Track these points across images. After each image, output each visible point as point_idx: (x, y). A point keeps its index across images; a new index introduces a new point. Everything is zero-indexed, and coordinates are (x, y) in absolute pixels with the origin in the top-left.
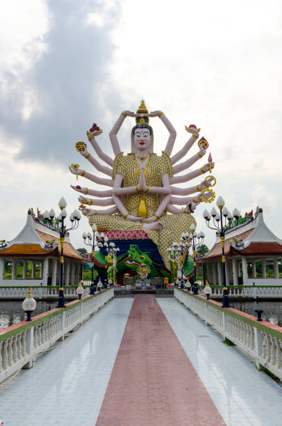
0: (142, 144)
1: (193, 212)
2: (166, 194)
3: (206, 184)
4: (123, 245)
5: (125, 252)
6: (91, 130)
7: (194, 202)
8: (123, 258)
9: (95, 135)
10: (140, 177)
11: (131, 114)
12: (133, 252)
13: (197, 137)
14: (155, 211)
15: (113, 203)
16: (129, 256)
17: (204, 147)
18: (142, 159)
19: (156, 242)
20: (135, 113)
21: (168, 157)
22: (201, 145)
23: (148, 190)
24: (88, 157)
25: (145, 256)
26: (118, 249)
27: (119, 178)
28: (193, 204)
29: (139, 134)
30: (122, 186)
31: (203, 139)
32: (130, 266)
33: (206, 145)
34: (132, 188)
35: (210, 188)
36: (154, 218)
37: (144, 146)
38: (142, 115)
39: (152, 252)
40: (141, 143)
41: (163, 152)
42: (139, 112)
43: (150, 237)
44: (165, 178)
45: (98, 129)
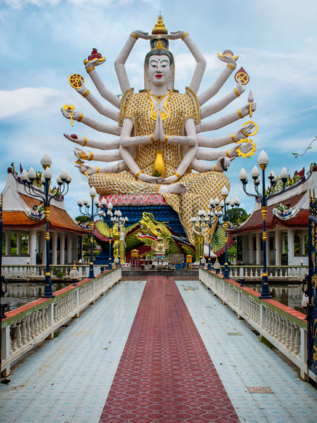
0: (159, 76)
1: (226, 170)
2: (191, 146)
3: (244, 133)
4: (133, 212)
5: (136, 222)
6: (90, 58)
7: (228, 156)
8: (134, 230)
9: (95, 64)
10: (157, 123)
11: (145, 36)
12: (146, 221)
13: (233, 68)
14: (176, 168)
15: (119, 157)
16: (142, 227)
17: (242, 81)
18: (159, 98)
19: (177, 209)
20: (150, 34)
21: (194, 96)
22: (239, 80)
23: (166, 140)
24: (85, 95)
25: (162, 226)
26: (126, 219)
27: (128, 124)
28: (227, 159)
29: (154, 64)
30: (132, 134)
31: (242, 70)
32: (142, 240)
33: (245, 78)
34: (146, 138)
35: (249, 138)
36: (174, 177)
37: (162, 80)
38: (159, 36)
39: (171, 222)
40: (157, 76)
41: (187, 88)
42: (155, 32)
43: (169, 202)
44: (190, 124)
45: (99, 56)
